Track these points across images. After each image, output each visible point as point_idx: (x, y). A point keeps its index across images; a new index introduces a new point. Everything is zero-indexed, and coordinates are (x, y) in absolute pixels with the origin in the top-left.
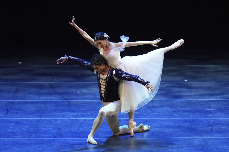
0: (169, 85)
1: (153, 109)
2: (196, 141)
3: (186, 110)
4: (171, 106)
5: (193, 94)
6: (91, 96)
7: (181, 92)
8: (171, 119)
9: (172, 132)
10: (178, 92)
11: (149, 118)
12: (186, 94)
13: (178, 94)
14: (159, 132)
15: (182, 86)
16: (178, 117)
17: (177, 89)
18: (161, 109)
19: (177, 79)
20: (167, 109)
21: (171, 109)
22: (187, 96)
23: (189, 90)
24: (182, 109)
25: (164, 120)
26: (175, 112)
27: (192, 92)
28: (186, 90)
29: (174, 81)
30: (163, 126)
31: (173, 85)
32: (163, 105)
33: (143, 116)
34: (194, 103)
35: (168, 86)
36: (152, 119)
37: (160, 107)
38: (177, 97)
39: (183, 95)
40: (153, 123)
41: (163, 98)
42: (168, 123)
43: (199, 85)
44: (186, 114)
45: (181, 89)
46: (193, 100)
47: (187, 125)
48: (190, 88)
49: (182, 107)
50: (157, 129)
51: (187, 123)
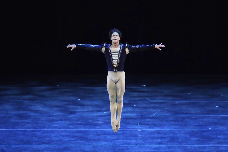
0: (66, 103)
1: (53, 122)
2: (87, 147)
3: (79, 123)
4: (67, 120)
5: (84, 110)
6: (4, 112)
7: (75, 109)
8: (67, 130)
9: (68, 140)
10: (73, 109)
11: (50, 129)
12: (79, 110)
13: (72, 110)
14: (58, 140)
15: (76, 104)
16: (73, 129)
17: (72, 107)
18: (60, 122)
19: (72, 98)
20: (63, 122)
21: (67, 122)
22: (80, 112)
23: (81, 107)
24: (76, 122)
25: (61, 131)
26: (70, 124)
27: (83, 109)
28: (79, 107)
29: (70, 100)
30: (61, 136)
31: (69, 103)
32: (61, 118)
33: (45, 127)
34: (85, 117)
35: (65, 104)
36: (52, 130)
37: (59, 120)
38: (71, 113)
39: (76, 111)
40: (53, 133)
41: (61, 114)
42: (64, 134)
43: (89, 103)
44: (79, 126)
45: (76, 107)
46: (85, 115)
47: (80, 135)
48: (82, 105)
49: (76, 120)
50: (56, 138)
51: (80, 133)
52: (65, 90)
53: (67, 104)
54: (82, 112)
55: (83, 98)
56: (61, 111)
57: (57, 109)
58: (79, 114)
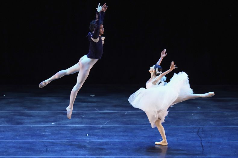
0: (13, 113)
3: (26, 134)
4: (14, 130)
5: (31, 121)
7: (22, 120)
8: (14, 141)
9: (14, 151)
10: (19, 119)
12: (26, 121)
13: (19, 121)
14: (4, 152)
15: (23, 114)
16: (19, 140)
17: (19, 117)
18: (6, 133)
19: (19, 108)
20: (10, 133)
21: (14, 133)
23: (28, 118)
24: (23, 133)
25: (8, 142)
26: (17, 135)
27: (30, 119)
28: (26, 117)
29: (17, 111)
30: (7, 147)
31: (16, 113)
32: (7, 129)
34: (32, 128)
35: (11, 115)
37: (5, 131)
38: (18, 123)
39: (23, 122)
41: (8, 124)
42: (11, 145)
43: (36, 114)
44: (26, 137)
45: (22, 117)
46: (32, 126)
47: (27, 146)
48: (29, 116)
49: (23, 131)
50: (3, 149)
51: (27, 144)
52: (12, 100)
53: (14, 115)
54: (29, 123)
55: (30, 108)
56: (8, 122)
57: (3, 119)
58: (26, 125)
